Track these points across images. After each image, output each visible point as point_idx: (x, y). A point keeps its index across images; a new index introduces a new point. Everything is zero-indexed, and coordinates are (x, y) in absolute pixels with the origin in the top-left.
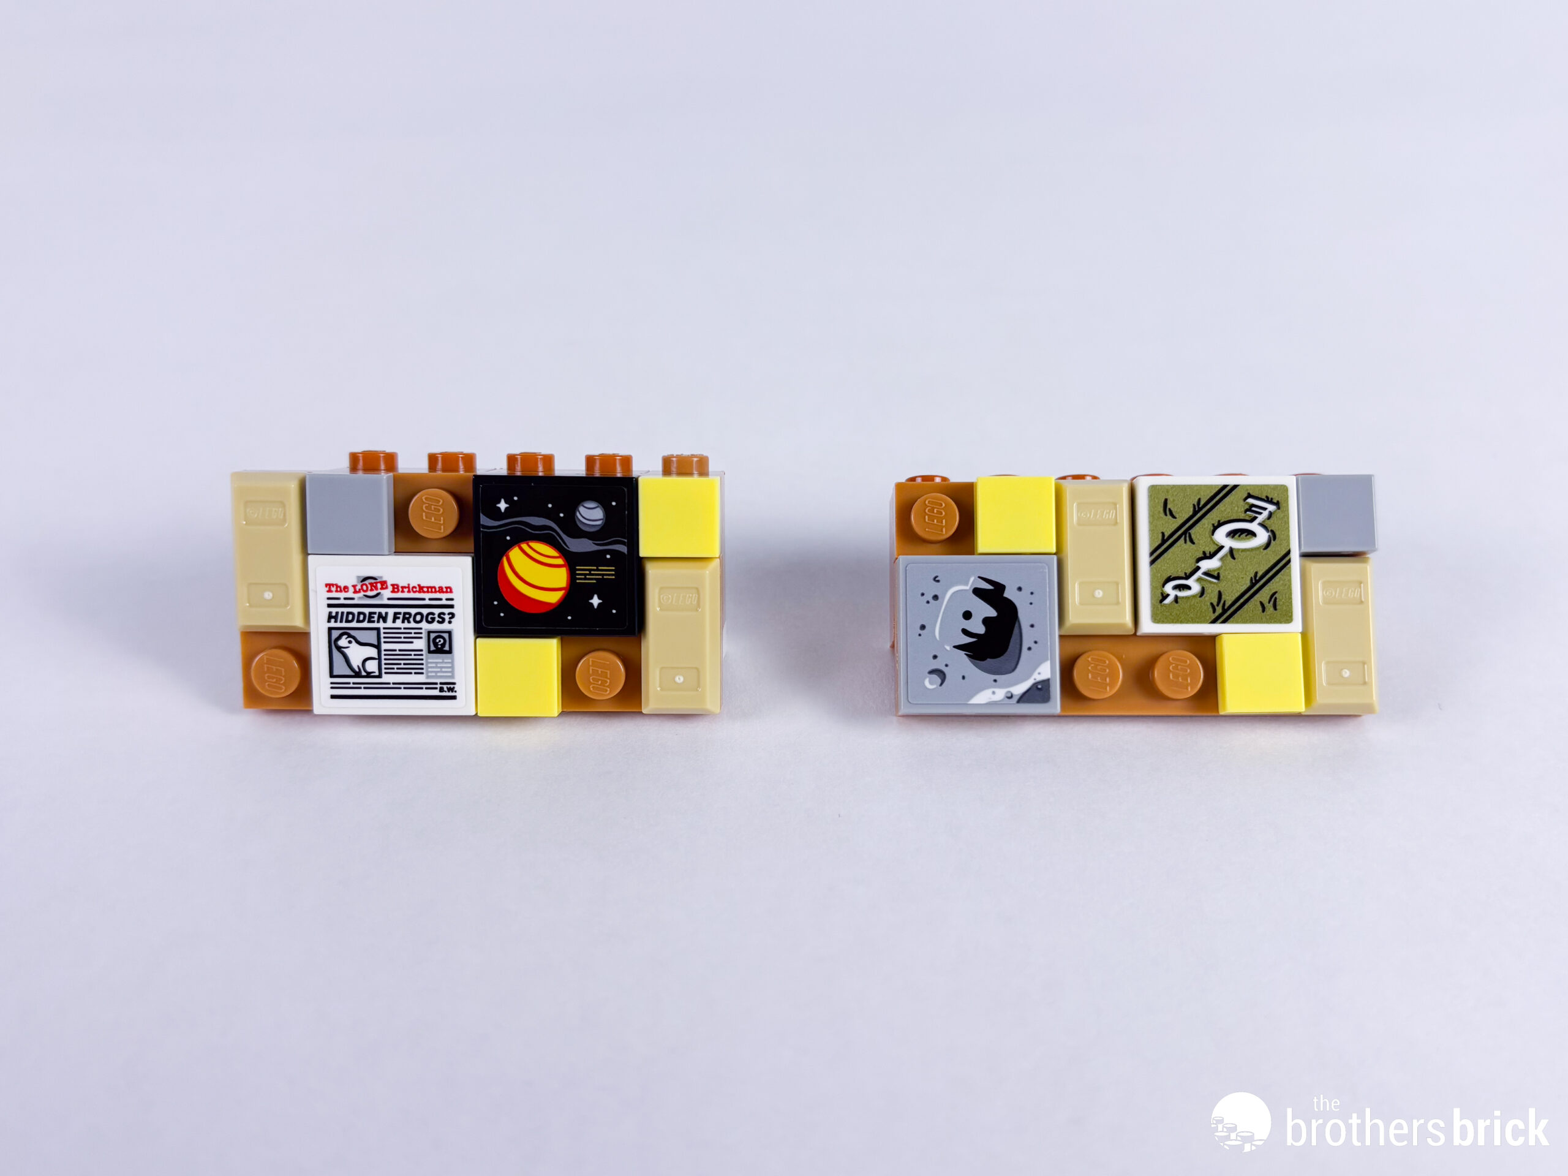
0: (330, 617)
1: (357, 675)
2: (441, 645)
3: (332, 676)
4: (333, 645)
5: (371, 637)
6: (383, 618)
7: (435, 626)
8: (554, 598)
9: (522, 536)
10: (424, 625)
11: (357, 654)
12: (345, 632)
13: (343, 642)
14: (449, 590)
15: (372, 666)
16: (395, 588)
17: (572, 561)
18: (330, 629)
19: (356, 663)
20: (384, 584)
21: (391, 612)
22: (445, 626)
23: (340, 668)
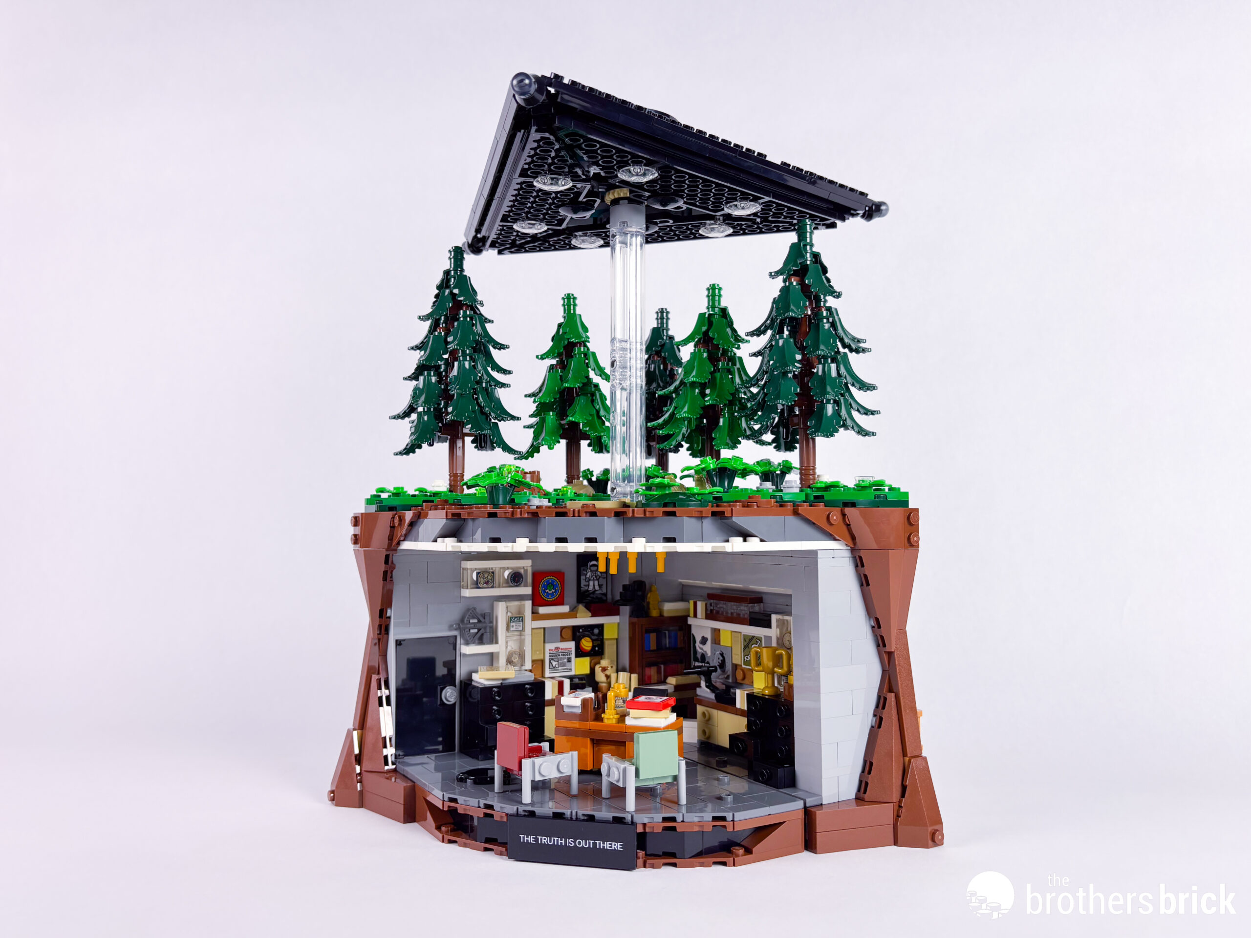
0: (550, 656)
1: (554, 668)
2: (569, 660)
3: (550, 668)
4: (550, 662)
5: (557, 660)
6: (559, 655)
7: (568, 656)
8: (589, 649)
9: (584, 636)
10: (567, 656)
11: (554, 663)
12: (552, 659)
13: (552, 661)
14: (571, 648)
15: (557, 666)
16: (562, 649)
17: (593, 641)
18: (549, 659)
19: (554, 665)
20: (559, 649)
21: (560, 654)
22: (570, 656)
23: (551, 667)
